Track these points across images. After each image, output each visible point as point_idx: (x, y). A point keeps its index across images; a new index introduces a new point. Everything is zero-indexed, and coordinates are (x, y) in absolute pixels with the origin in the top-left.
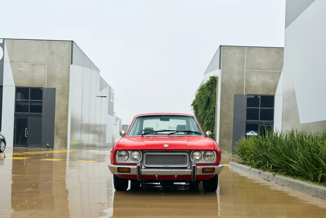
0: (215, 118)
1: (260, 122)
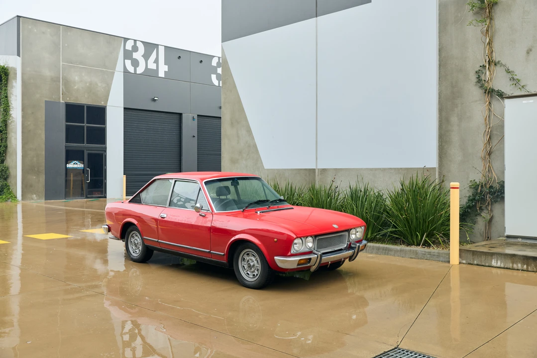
1: (87, 147)
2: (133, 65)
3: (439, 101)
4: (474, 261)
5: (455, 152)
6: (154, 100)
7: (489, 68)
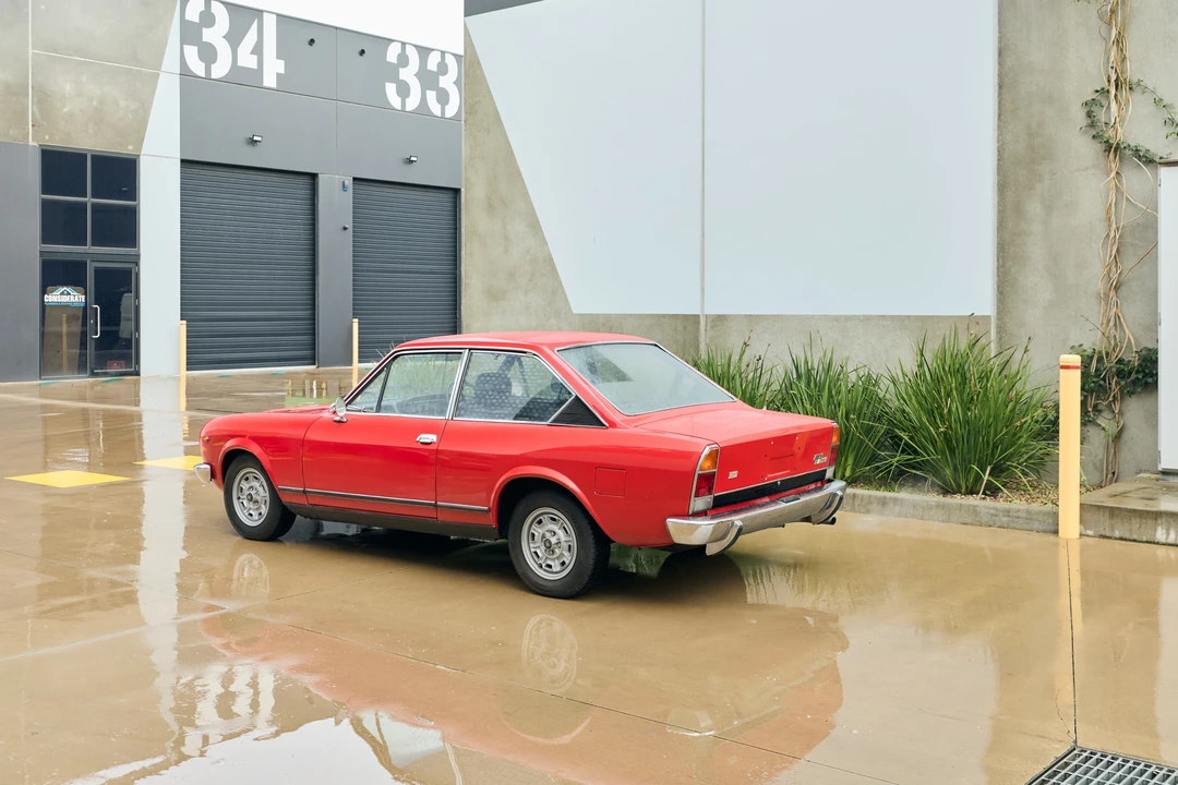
1: (92, 253)
2: (201, 58)
3: (998, 165)
4: (1113, 529)
5: (1035, 282)
6: (253, 142)
7: (1116, 95)
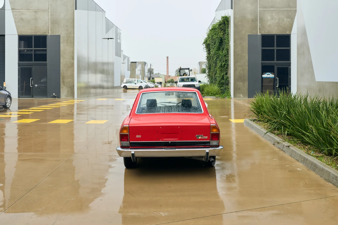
0: (228, 59)
